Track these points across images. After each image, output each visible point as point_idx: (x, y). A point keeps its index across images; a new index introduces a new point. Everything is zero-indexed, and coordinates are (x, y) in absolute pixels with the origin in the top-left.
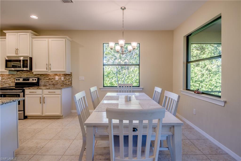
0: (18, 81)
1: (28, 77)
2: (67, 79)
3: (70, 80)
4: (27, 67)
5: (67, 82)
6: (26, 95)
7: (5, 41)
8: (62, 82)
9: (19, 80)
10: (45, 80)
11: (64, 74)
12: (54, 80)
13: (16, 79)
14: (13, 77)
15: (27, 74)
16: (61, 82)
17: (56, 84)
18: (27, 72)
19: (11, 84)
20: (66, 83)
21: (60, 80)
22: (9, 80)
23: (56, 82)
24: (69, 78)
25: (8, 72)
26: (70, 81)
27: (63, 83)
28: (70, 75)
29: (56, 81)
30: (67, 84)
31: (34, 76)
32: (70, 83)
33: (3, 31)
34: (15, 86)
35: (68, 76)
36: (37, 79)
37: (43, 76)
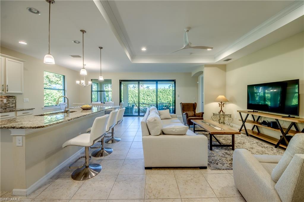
2: (11, 101)
3: (14, 102)
5: (11, 104)
11: (7, 96)
16: (3, 104)
20: (10, 105)
21: (2, 103)
24: (13, 100)
26: (14, 103)
27: (6, 106)
28: (14, 97)
30: (11, 107)
32: (14, 105)
35: (11, 98)
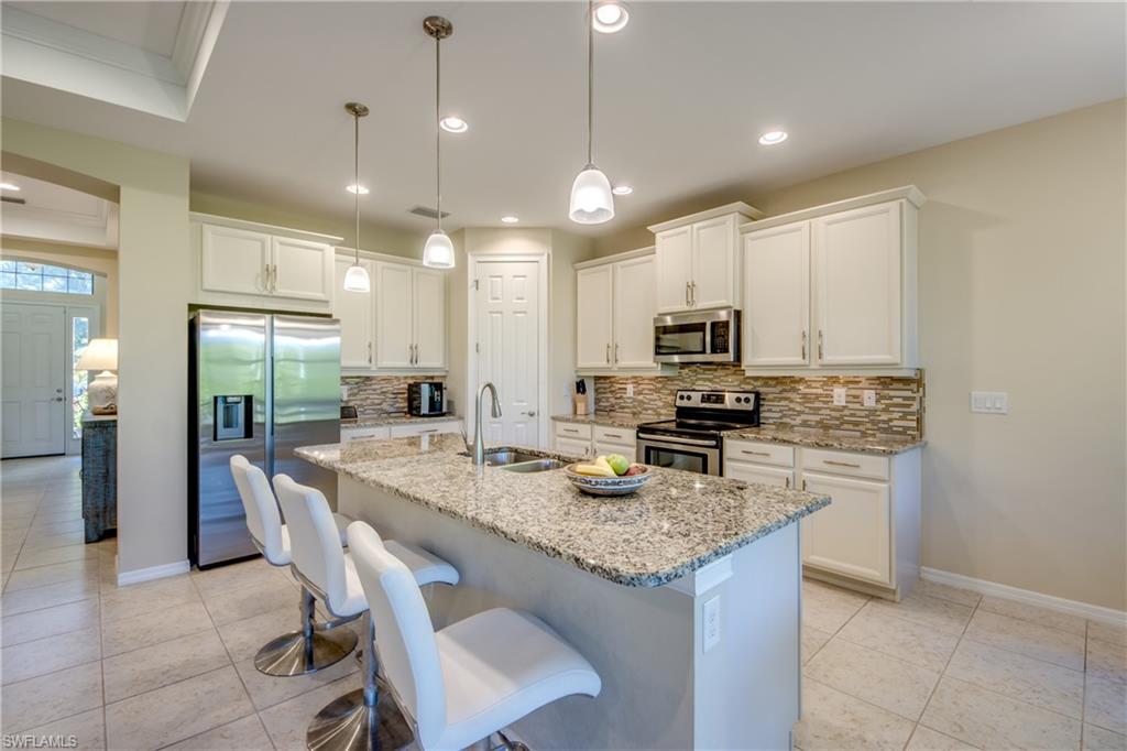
0: (685, 403)
1: (719, 388)
2: (895, 400)
3: (915, 407)
4: (726, 350)
5: (896, 415)
6: (730, 459)
7: (650, 261)
8: (866, 416)
9: (689, 398)
10: (783, 403)
11: (879, 378)
12: (824, 402)
13: (679, 393)
14: (670, 387)
15: (715, 377)
16: (863, 414)
17: (838, 422)
18: (716, 370)
19: (662, 411)
20: (891, 420)
21: (858, 406)
22: (655, 396)
23: (833, 414)
24: (905, 398)
25: (659, 368)
26: (912, 414)
27: (875, 423)
28: (915, 382)
29: (834, 410)
30: (895, 429)
31: (739, 385)
32: (914, 424)
33: (649, 228)
34: (674, 418)
35: (901, 386)
36: (752, 397)
37: (775, 387)
